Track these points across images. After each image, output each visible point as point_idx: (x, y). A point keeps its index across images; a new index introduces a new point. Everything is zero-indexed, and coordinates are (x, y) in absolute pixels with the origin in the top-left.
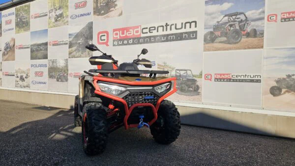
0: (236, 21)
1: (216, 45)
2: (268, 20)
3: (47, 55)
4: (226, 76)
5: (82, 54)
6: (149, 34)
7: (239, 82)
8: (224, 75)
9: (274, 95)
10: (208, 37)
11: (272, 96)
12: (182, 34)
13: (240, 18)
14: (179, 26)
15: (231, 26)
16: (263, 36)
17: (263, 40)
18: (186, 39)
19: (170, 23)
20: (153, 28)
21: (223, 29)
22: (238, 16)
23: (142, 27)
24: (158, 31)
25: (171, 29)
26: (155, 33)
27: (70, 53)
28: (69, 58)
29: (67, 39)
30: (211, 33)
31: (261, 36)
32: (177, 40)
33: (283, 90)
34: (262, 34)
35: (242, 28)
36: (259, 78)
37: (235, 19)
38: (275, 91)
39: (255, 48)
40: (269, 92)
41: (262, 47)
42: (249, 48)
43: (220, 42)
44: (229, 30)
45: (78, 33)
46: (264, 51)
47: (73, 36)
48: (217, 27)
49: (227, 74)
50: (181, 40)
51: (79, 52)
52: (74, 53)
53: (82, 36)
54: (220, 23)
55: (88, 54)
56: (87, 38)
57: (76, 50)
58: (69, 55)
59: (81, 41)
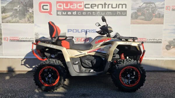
0: (150, 7)
2: (166, 9)
5: (20, 20)
6: (91, 9)
7: (151, 43)
8: (142, 39)
9: (167, 49)
10: (134, 16)
11: (166, 50)
13: (152, 6)
14: (114, 6)
15: (147, 10)
16: (163, 18)
17: (163, 20)
19: (107, 3)
20: (95, 5)
21: (142, 11)
22: (151, 5)
23: (85, 3)
24: (98, 8)
25: (108, 8)
26: (95, 9)
27: (3, 18)
28: (2, 22)
32: (113, 15)
33: (172, 47)
34: (163, 16)
35: (153, 12)
36: (161, 41)
37: (150, 5)
38: (168, 47)
39: (159, 24)
40: (165, 48)
41: (163, 24)
42: (156, 24)
43: (141, 19)
44: (146, 12)
46: (164, 26)
48: (140, 10)
49: (144, 39)
51: (16, 18)
52: (10, 19)
53: (19, 3)
54: (141, 7)
55: (28, 20)
56: (26, 6)
57: (11, 16)
58: (2, 20)
59: (18, 7)
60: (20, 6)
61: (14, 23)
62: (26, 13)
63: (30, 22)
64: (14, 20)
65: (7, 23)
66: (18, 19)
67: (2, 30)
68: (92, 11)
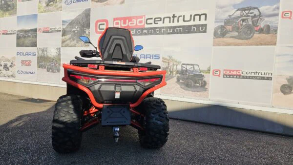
0: (249, 16)
1: (226, 40)
2: (282, 17)
3: (36, 42)
4: (236, 73)
5: (77, 43)
6: (154, 26)
7: (249, 78)
8: (233, 71)
9: (285, 93)
10: (219, 32)
11: (282, 94)
12: (190, 26)
13: (253, 13)
14: (187, 18)
15: (243, 20)
16: (276, 33)
17: (276, 37)
18: (194, 32)
19: (177, 15)
20: (159, 19)
21: (234, 24)
22: (251, 11)
23: (147, 18)
24: (163, 23)
26: (160, 24)
27: (63, 42)
28: (62, 46)
29: (60, 27)
30: (222, 27)
31: (274, 32)
32: (184, 32)
34: (276, 31)
35: (255, 23)
36: (270, 76)
37: (249, 13)
38: (287, 89)
39: (268, 45)
40: (279, 90)
41: (275, 44)
42: (261, 44)
43: (230, 37)
44: (241, 25)
45: (73, 20)
46: (277, 49)
47: (68, 24)
48: (228, 22)
49: (237, 71)
50: (188, 33)
52: (68, 42)
53: (77, 24)
54: (232, 17)
56: (83, 26)
57: (70, 39)
59: (76, 29)
61: (72, 47)
62: (83, 35)
63: (86, 46)
64: (72, 43)
65: (66, 47)
67: (61, 55)
68: (156, 28)
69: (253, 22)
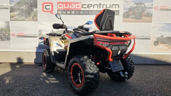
0: (140, 7)
1: (129, 19)
5: (26, 18)
9: (156, 45)
10: (125, 15)
13: (142, 6)
15: (137, 10)
16: (152, 17)
17: (152, 18)
21: (133, 11)
22: (141, 5)
28: (11, 20)
29: (8, 5)
30: (127, 12)
31: (151, 16)
33: (159, 43)
34: (152, 15)
37: (140, 6)
38: (156, 43)
39: (148, 22)
40: (153, 44)
41: (151, 22)
42: (145, 22)
43: (131, 18)
44: (136, 12)
46: (152, 24)
47: (15, 3)
48: (130, 9)
51: (22, 16)
52: (17, 17)
53: (25, 4)
54: (132, 7)
55: (33, 18)
56: (31, 6)
57: (18, 15)
58: (10, 18)
59: (24, 7)
60: (26, 7)
61: (21, 21)
62: (31, 13)
63: (34, 20)
64: (21, 18)
65: (15, 20)
66: (24, 17)
67: (10, 27)
69: (142, 10)
